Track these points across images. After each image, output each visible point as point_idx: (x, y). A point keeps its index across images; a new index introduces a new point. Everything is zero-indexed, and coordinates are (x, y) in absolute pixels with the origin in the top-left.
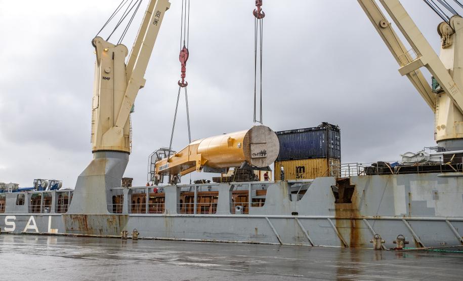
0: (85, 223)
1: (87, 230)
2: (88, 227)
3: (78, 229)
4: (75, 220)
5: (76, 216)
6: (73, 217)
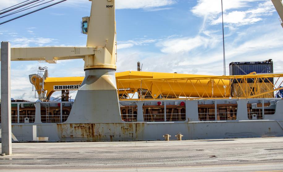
0: (91, 131)
2: (95, 134)
4: (77, 128)
5: (78, 125)
6: (74, 125)
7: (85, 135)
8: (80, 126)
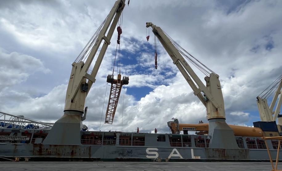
0: (223, 153)
1: (225, 157)
2: (226, 155)
3: (218, 156)
4: (216, 151)
5: (217, 149)
6: (214, 150)
7: (220, 155)
8: (217, 150)
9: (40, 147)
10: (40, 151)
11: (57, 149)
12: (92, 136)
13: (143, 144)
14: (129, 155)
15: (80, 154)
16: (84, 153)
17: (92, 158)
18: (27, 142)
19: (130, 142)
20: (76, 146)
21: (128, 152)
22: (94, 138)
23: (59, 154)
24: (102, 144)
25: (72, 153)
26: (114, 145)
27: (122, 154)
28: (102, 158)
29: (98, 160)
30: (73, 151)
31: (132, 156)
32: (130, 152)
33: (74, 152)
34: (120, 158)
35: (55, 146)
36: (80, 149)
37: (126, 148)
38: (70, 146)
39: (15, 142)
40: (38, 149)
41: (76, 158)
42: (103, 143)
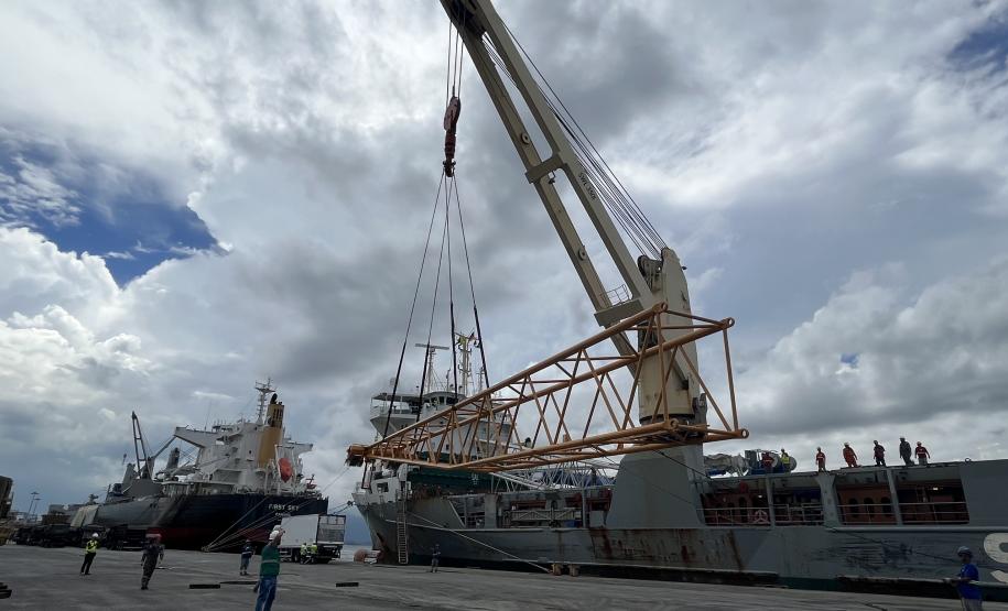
9: (604, 537)
10: (607, 548)
11: (642, 542)
12: (742, 496)
13: (962, 517)
14: (894, 567)
15: (707, 559)
16: (717, 552)
17: (750, 574)
18: (578, 524)
19: (888, 509)
20: (689, 530)
21: (887, 551)
22: (749, 502)
23: (651, 558)
24: (773, 521)
25: (685, 555)
26: (820, 524)
27: (863, 559)
28: (783, 574)
29: (770, 580)
30: (684, 548)
31: (910, 570)
32: (897, 554)
33: (689, 551)
34: (856, 577)
35: (636, 531)
36: (702, 542)
37: (874, 536)
38: (672, 530)
39: (556, 523)
40: (600, 541)
41: (697, 572)
42: (777, 519)
